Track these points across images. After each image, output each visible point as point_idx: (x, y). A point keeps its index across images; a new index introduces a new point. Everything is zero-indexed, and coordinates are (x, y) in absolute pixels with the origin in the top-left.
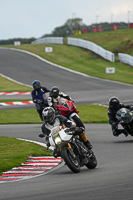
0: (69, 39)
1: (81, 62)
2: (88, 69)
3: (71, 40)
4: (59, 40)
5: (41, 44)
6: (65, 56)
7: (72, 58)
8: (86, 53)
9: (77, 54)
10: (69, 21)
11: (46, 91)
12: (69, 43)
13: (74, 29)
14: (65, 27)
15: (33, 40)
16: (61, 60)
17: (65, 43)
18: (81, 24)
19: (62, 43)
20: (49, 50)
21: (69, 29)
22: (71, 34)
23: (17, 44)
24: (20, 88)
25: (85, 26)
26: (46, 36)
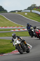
0: (32, 10)
1: (36, 18)
2: (38, 20)
3: (33, 11)
4: (29, 11)
5: (24, 12)
6: (31, 16)
7: (33, 16)
8: (37, 15)
9: (35, 15)
10: (32, 5)
11: (31, 26)
12: (32, 12)
13: (34, 8)
14: (31, 7)
15: (21, 11)
16: (30, 17)
17: (31, 12)
18: (36, 6)
19: (30, 12)
20: (26, 14)
21: (32, 8)
22: (33, 9)
23: (17, 12)
24: (17, 26)
25: (37, 7)
26: (25, 10)
